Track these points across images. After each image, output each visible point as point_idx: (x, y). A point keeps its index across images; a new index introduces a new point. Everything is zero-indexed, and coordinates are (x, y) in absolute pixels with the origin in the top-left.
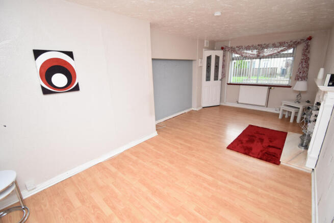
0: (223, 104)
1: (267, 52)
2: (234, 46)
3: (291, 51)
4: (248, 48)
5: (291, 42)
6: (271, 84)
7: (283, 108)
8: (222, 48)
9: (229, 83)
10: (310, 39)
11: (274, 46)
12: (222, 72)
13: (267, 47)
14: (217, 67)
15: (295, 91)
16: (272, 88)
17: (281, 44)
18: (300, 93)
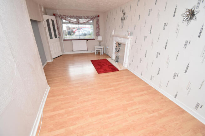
0: (64, 54)
1: (81, 21)
2: (62, 14)
3: (91, 22)
4: (71, 17)
5: (92, 16)
6: (87, 39)
7: (96, 49)
8: (54, 15)
9: (64, 39)
10: (99, 16)
11: (85, 18)
12: (58, 32)
13: (81, 18)
14: (54, 28)
15: (98, 41)
16: (88, 40)
17: (88, 17)
18: (100, 42)
